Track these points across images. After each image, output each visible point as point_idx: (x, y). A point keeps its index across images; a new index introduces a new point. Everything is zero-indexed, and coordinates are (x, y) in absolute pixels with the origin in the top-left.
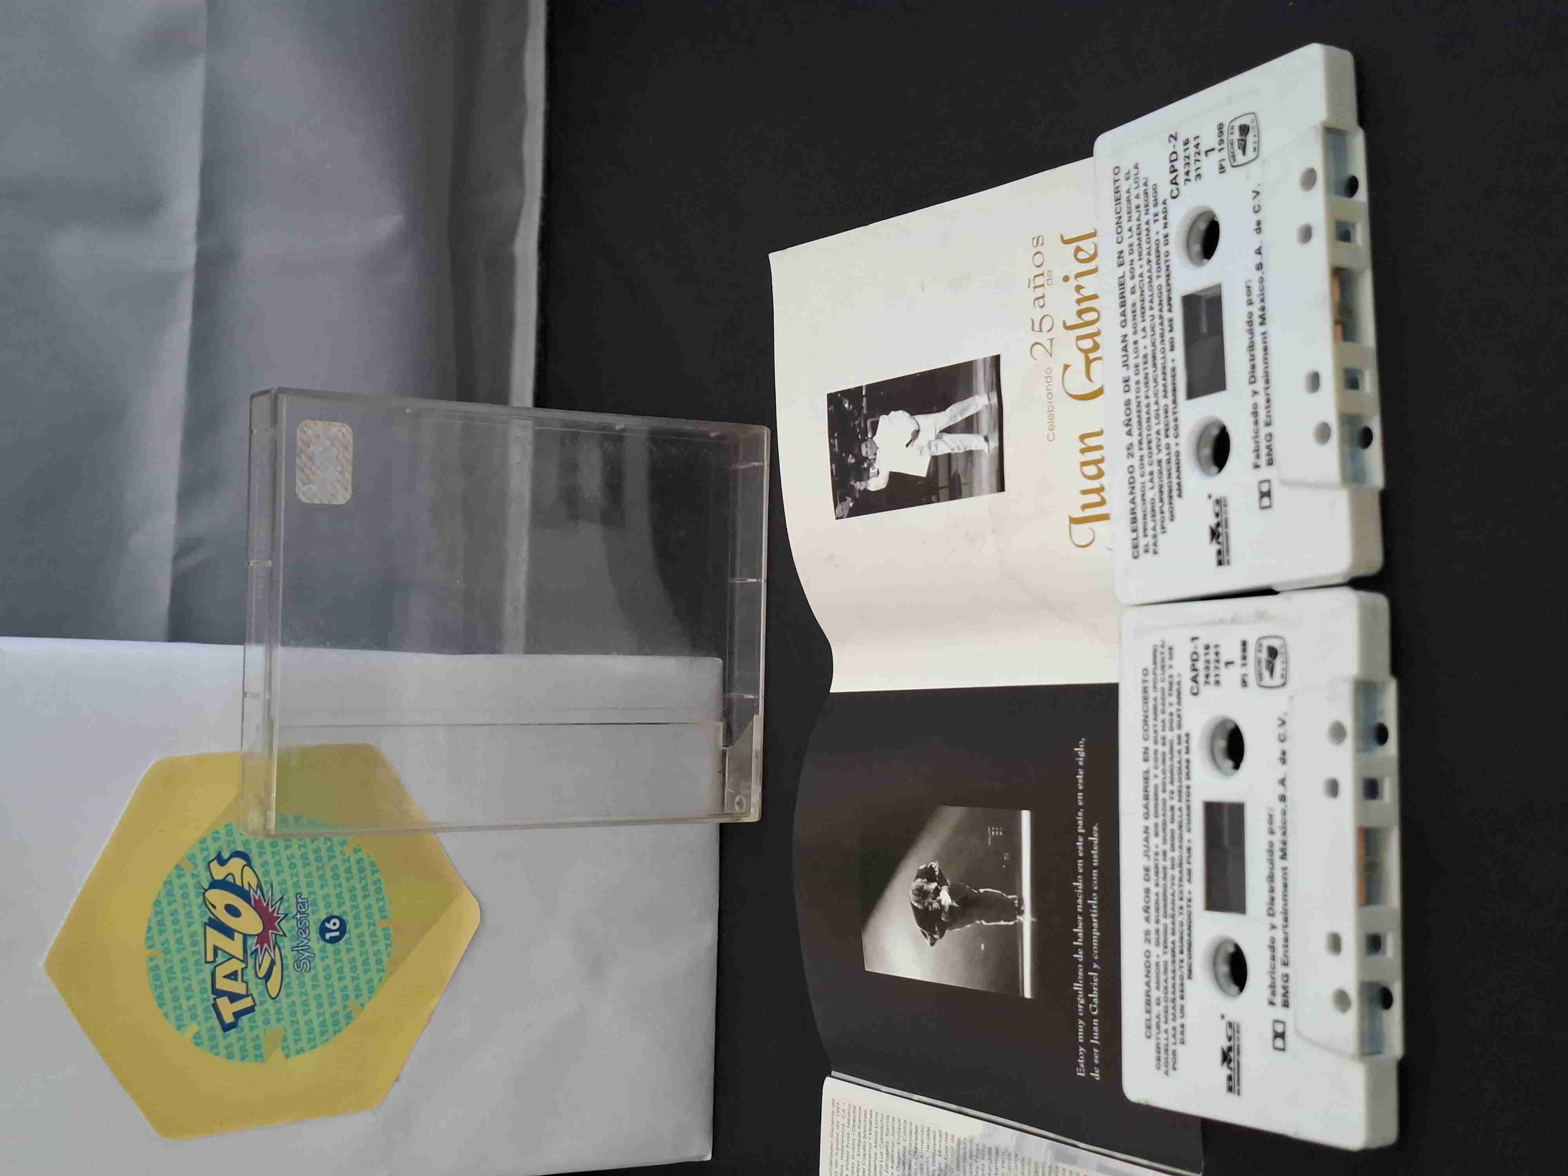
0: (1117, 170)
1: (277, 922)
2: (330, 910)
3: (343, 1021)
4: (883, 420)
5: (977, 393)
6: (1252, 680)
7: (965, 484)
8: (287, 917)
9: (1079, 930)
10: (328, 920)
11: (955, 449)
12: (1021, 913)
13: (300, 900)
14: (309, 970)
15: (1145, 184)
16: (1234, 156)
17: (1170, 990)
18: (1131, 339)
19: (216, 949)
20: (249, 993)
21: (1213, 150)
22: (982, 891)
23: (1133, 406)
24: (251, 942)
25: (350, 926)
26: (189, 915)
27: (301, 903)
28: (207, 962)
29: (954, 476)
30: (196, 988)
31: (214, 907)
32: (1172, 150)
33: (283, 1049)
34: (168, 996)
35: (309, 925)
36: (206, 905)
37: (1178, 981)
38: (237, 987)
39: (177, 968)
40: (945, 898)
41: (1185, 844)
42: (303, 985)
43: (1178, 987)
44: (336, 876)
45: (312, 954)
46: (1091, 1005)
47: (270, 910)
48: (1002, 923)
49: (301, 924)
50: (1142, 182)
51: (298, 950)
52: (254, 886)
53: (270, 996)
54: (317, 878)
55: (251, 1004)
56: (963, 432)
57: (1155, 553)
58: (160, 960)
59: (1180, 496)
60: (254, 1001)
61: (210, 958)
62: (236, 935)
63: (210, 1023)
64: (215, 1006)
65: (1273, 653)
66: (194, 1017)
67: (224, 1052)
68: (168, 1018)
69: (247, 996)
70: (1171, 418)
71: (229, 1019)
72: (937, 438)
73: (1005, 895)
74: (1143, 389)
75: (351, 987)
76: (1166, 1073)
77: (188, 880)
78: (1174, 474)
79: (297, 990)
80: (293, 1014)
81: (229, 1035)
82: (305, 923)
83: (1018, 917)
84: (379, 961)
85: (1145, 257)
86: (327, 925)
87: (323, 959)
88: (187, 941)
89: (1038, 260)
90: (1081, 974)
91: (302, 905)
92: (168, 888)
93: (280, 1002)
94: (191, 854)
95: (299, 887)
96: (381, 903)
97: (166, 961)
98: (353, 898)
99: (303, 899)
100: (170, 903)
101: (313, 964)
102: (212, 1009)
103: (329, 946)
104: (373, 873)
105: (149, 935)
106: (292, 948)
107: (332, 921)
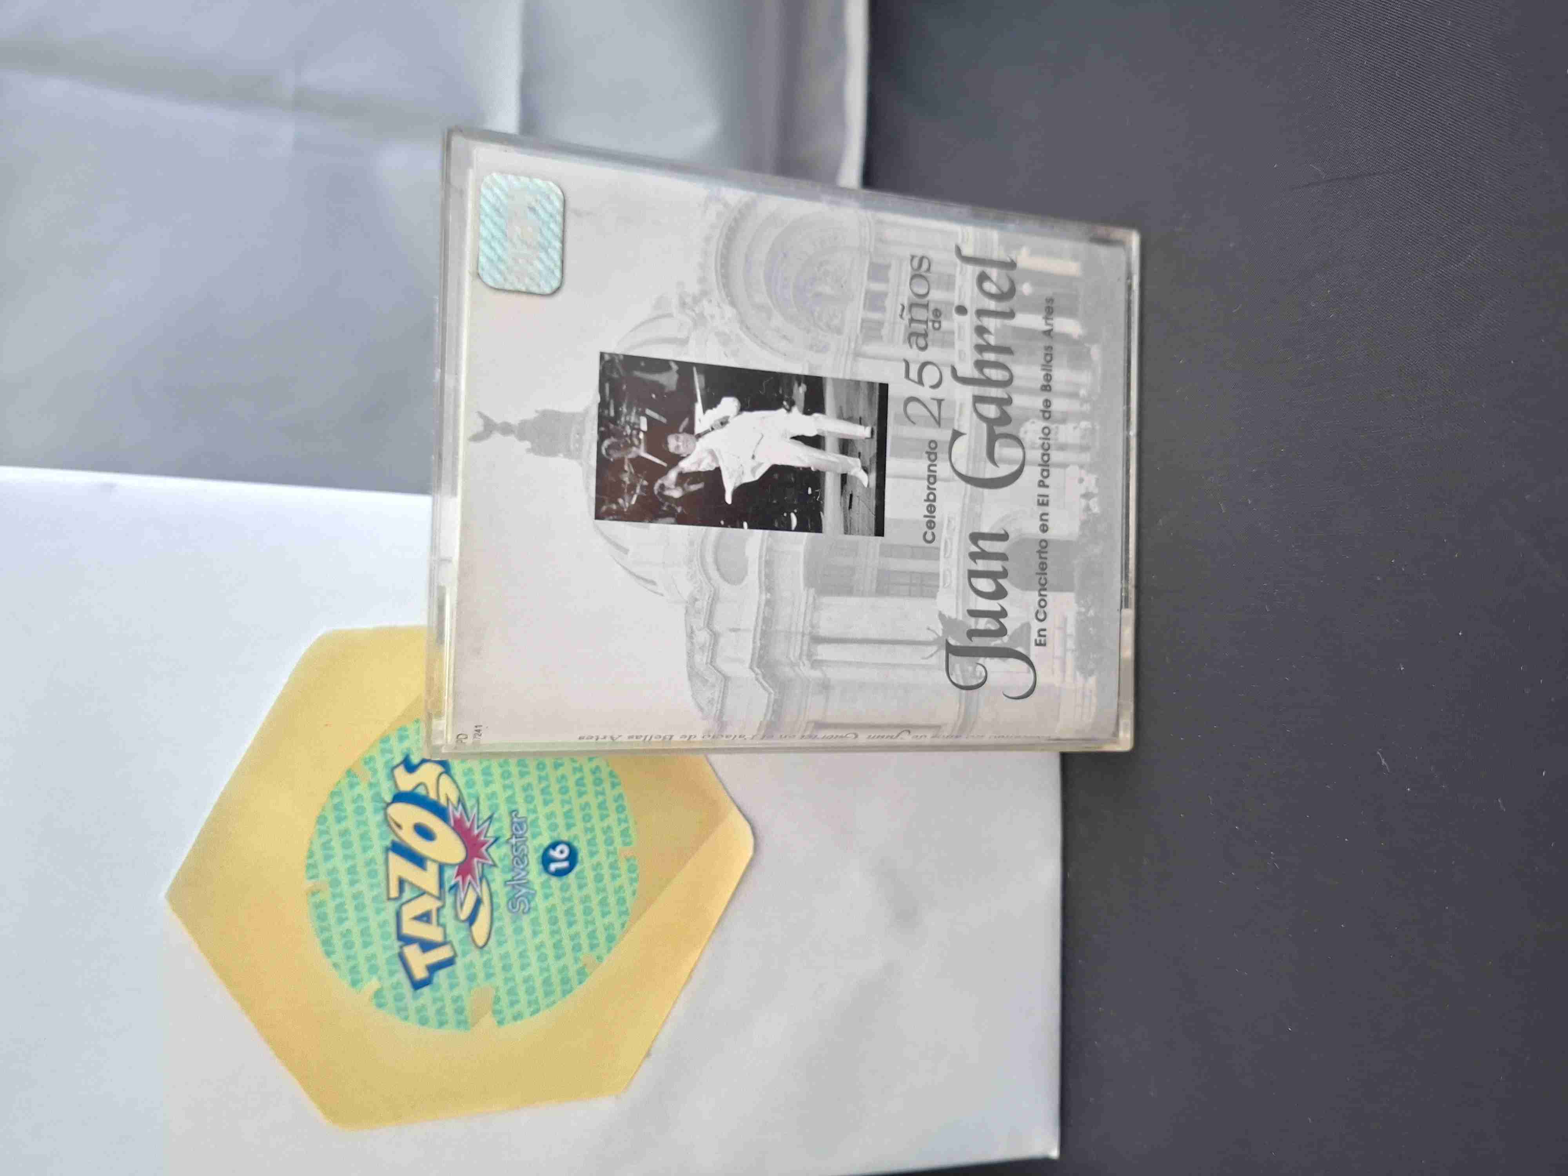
2: (555, 835)
3: (574, 978)
8: (498, 842)
10: (553, 846)
13: (515, 820)
14: (527, 912)
19: (401, 882)
24: (450, 875)
25: (583, 854)
26: (364, 836)
27: (517, 823)
28: (389, 899)
30: (375, 931)
31: (399, 826)
33: (494, 1013)
34: (338, 943)
35: (528, 852)
36: (389, 826)
38: (431, 932)
39: (350, 905)
42: (519, 930)
44: (563, 790)
45: (532, 889)
47: (476, 832)
49: (516, 851)
51: (513, 885)
54: (539, 791)
58: (325, 895)
61: (394, 893)
63: (394, 979)
64: (402, 957)
66: (373, 970)
67: (414, 1016)
68: (338, 970)
75: (584, 933)
77: (362, 789)
79: (511, 938)
80: (507, 968)
81: (422, 994)
82: (522, 850)
84: (621, 901)
86: (551, 853)
87: (546, 897)
88: (362, 871)
91: (518, 826)
92: (336, 800)
93: (489, 952)
94: (367, 756)
95: (515, 803)
96: (624, 825)
97: (334, 896)
98: (587, 818)
99: (519, 818)
100: (339, 820)
101: (533, 904)
102: (397, 960)
103: (555, 882)
104: (614, 785)
105: (311, 861)
106: (506, 882)
107: (559, 848)
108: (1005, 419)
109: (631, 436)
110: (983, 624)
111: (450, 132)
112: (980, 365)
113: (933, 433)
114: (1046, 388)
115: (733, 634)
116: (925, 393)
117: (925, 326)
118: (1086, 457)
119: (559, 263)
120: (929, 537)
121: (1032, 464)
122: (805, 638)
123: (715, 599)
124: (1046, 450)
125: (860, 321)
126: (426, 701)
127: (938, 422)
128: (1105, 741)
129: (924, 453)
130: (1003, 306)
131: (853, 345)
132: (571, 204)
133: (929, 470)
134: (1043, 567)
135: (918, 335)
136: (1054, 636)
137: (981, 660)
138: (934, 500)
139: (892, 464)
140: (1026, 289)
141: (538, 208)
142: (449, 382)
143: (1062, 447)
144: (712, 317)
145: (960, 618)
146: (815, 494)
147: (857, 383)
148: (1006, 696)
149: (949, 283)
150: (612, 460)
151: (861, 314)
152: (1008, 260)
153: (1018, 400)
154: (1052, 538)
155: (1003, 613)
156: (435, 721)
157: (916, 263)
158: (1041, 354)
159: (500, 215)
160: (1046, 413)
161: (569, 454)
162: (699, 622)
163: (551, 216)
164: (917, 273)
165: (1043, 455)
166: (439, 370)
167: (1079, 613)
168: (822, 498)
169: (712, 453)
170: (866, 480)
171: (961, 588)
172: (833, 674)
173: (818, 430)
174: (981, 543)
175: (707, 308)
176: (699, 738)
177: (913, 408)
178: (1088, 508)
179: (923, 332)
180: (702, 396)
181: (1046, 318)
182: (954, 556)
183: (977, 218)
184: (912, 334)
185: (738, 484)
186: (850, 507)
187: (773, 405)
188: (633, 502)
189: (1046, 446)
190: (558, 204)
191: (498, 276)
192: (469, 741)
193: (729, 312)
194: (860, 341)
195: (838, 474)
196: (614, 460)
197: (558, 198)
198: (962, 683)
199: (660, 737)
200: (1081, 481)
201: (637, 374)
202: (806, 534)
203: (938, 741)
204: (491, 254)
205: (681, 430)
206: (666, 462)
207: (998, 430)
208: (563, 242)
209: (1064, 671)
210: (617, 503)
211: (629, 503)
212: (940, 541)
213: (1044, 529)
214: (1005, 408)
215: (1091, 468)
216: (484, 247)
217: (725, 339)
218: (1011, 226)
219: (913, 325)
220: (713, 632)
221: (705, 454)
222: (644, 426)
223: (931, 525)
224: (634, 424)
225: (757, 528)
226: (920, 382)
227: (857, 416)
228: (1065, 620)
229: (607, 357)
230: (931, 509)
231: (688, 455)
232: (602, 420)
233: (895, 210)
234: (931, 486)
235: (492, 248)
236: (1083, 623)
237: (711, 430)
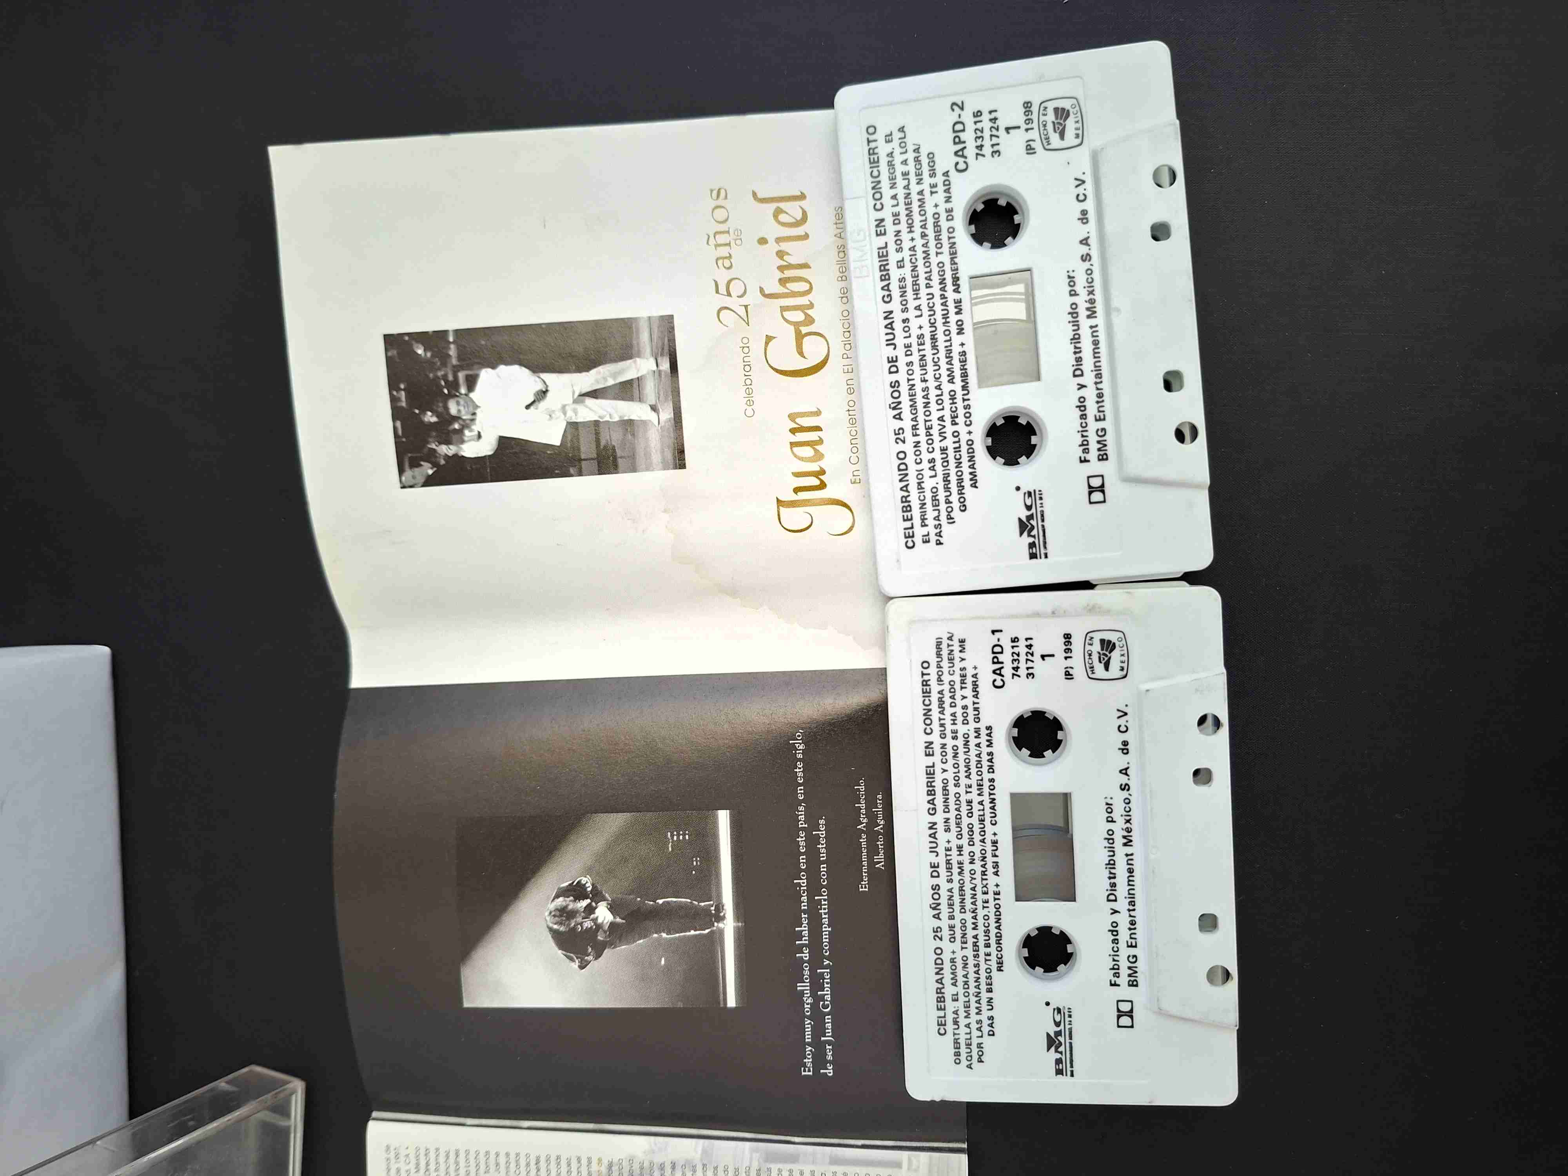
0: (871, 130)
4: (486, 376)
5: (639, 355)
6: (1079, 671)
7: (621, 457)
9: (804, 929)
11: (605, 416)
12: (721, 919)
15: (917, 150)
16: (1047, 139)
17: (972, 984)
18: (898, 316)
21: (1019, 127)
22: (660, 901)
23: (904, 388)
29: (605, 447)
32: (957, 119)
37: (983, 975)
40: (603, 914)
41: (989, 838)
43: (983, 980)
46: (821, 1003)
48: (692, 932)
50: (910, 148)
56: (616, 398)
57: (939, 543)
59: (974, 486)
65: (1108, 646)
70: (960, 404)
72: (575, 401)
73: (696, 903)
74: (917, 371)
76: (970, 1067)
78: (965, 464)
83: (716, 924)
85: (918, 230)
89: (720, 214)
90: (807, 972)
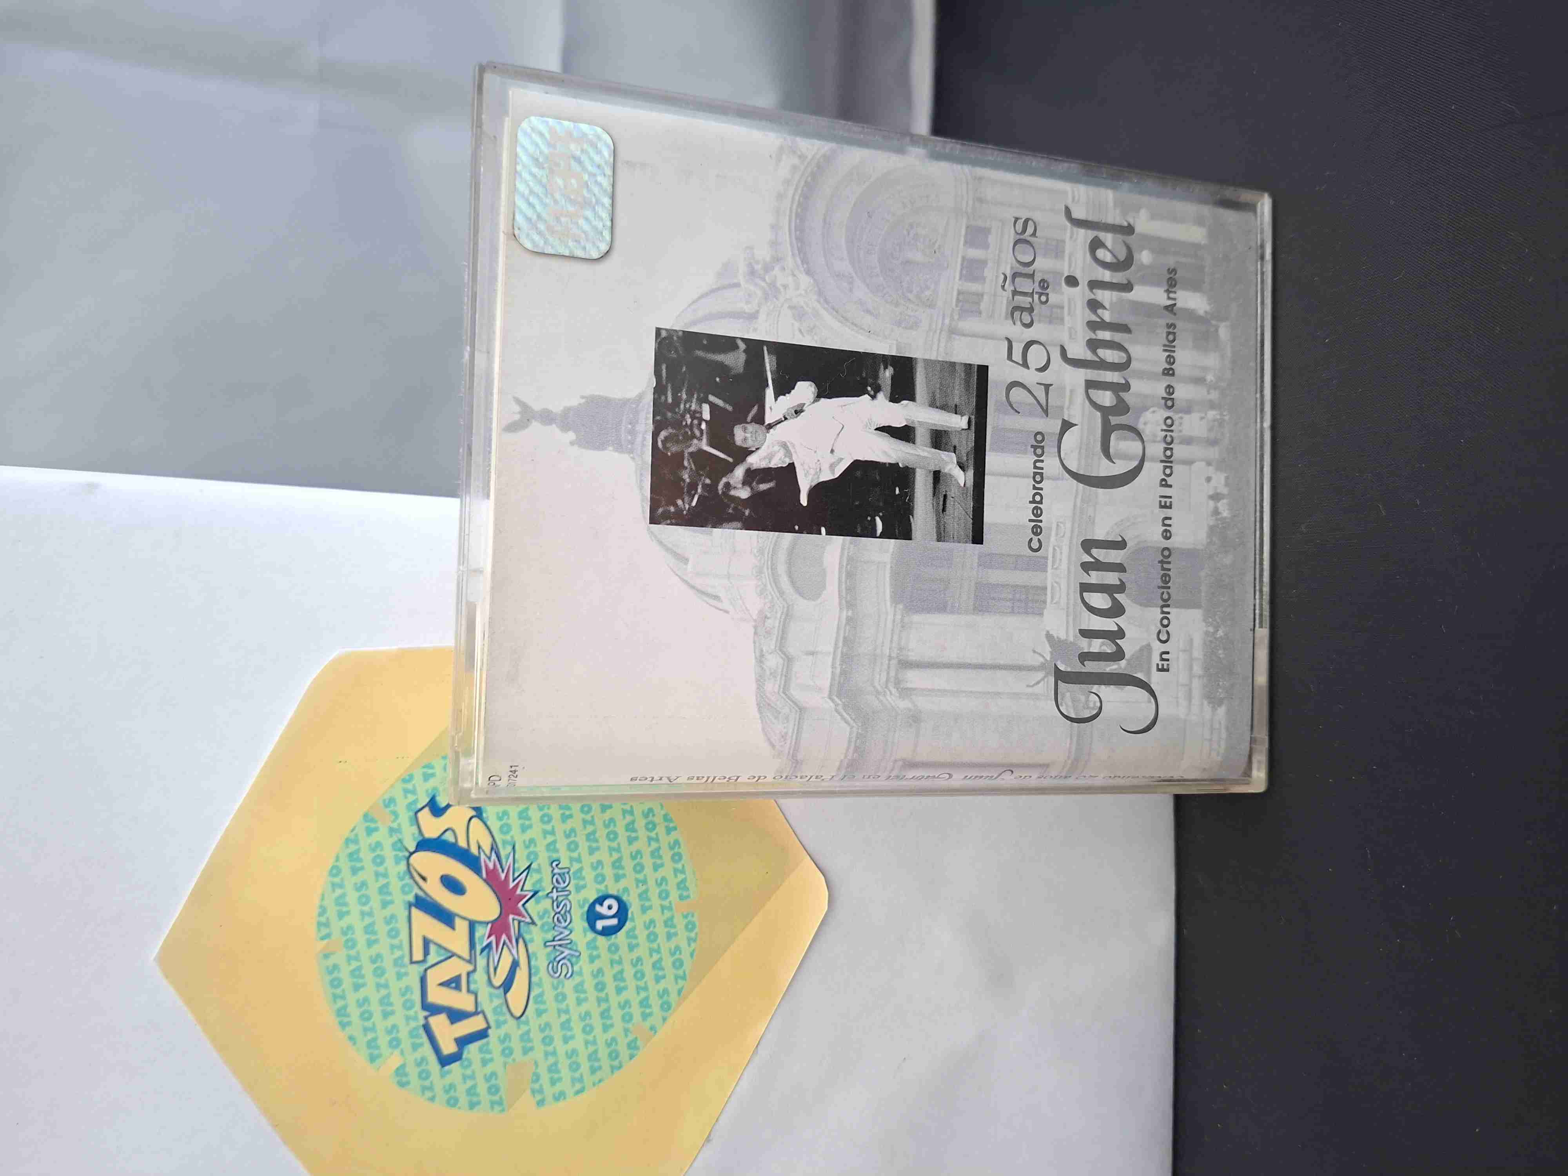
1: (522, 902)
2: (602, 887)
3: (624, 1053)
8: (536, 896)
10: (600, 900)
13: (556, 871)
14: (571, 975)
19: (426, 943)
20: (479, 1010)
24: (481, 932)
25: (634, 909)
26: (384, 890)
27: (559, 874)
28: (412, 962)
30: (397, 1000)
31: (424, 879)
33: (533, 1092)
34: (354, 1013)
35: (570, 909)
36: (412, 877)
38: (461, 1001)
39: (368, 969)
42: (561, 997)
44: (612, 836)
45: (576, 951)
47: (512, 885)
49: (558, 907)
51: (554, 946)
52: (487, 848)
53: (512, 1015)
54: (584, 838)
55: (483, 1026)
58: (339, 958)
60: (487, 1022)
61: (418, 955)
62: (458, 922)
63: (418, 1055)
64: (427, 1028)
66: (395, 1043)
67: (441, 1097)
68: (355, 1044)
69: (476, 1013)
71: (448, 1048)
75: (635, 1000)
77: (381, 835)
79: (551, 1005)
80: (547, 1040)
81: (449, 1072)
82: (565, 905)
84: (678, 964)
86: (598, 908)
87: (592, 959)
88: (382, 929)
91: (560, 877)
92: (353, 847)
93: (527, 1023)
94: (386, 797)
95: (556, 851)
96: (681, 877)
97: (349, 959)
98: (639, 868)
99: (560, 869)
100: (354, 871)
101: (576, 968)
102: (422, 1032)
103: (601, 940)
104: (669, 831)
105: (323, 919)
106: (545, 943)
107: (607, 903)
108: (1121, 408)
109: (691, 426)
110: (1096, 645)
111: (482, 69)
112: (1093, 345)
113: (1039, 424)
114: (1169, 372)
115: (811, 657)
116: (1030, 377)
117: (1030, 299)
118: (1213, 453)
119: (609, 223)
120: (1035, 545)
121: (1153, 460)
122: (891, 663)
123: (788, 616)
124: (1169, 444)
125: (955, 293)
126: (453, 738)
127: (1046, 412)
128: (1236, 782)
129: (1029, 447)
130: (1119, 277)
131: (947, 321)
132: (622, 155)
133: (1035, 467)
134: (1166, 579)
135: (1022, 309)
136: (1177, 661)
137: (1095, 688)
138: (1041, 502)
139: (992, 460)
140: (1145, 257)
141: (584, 158)
142: (480, 360)
143: (1188, 441)
144: (785, 287)
145: (1071, 639)
146: (903, 494)
147: (953, 365)
148: (1123, 729)
149: (1057, 250)
150: (669, 454)
151: (957, 284)
152: (1126, 224)
153: (1137, 386)
154: (1176, 545)
155: (1120, 633)
156: (463, 761)
157: (1019, 226)
158: (1163, 331)
159: (540, 166)
160: (1169, 402)
161: (619, 447)
162: (770, 644)
163: (599, 167)
164: (1022, 237)
165: (1166, 449)
166: (468, 348)
167: (1207, 633)
168: (912, 500)
169: (784, 446)
170: (962, 478)
171: (1072, 602)
172: (923, 703)
173: (906, 420)
174: (1094, 552)
175: (781, 277)
176: (770, 779)
177: (1017, 394)
178: (1216, 512)
179: (1029, 306)
180: (773, 380)
181: (1168, 291)
182: (1064, 566)
183: (1089, 176)
184: (1016, 308)
185: (814, 484)
186: (944, 510)
187: (856, 391)
188: (694, 504)
189: (1169, 439)
190: (607, 153)
191: (536, 238)
192: (504, 783)
193: (805, 281)
194: (956, 317)
195: (930, 472)
196: (672, 454)
197: (608, 147)
198: (1073, 716)
199: (725, 778)
200: (1209, 479)
201: (700, 353)
202: (893, 541)
203: (1046, 782)
204: (530, 213)
205: (749, 419)
206: (732, 457)
207: (1114, 420)
208: (613, 197)
209: (1189, 698)
210: (676, 505)
211: (690, 504)
212: (1047, 550)
213: (1167, 535)
214: (1121, 394)
215: (1221, 465)
216: (520, 203)
217: (799, 314)
218: (1126, 185)
219: (1017, 298)
220: (787, 657)
221: (776, 448)
222: (706, 415)
223: (1037, 530)
224: (695, 412)
225: (837, 535)
226: (1025, 365)
227: (952, 404)
228: (1191, 641)
229: (664, 334)
230: (1037, 512)
231: (757, 449)
232: (658, 407)
233: (995, 166)
234: (1037, 485)
235: (530, 205)
236: (1212, 645)
237: (783, 419)
